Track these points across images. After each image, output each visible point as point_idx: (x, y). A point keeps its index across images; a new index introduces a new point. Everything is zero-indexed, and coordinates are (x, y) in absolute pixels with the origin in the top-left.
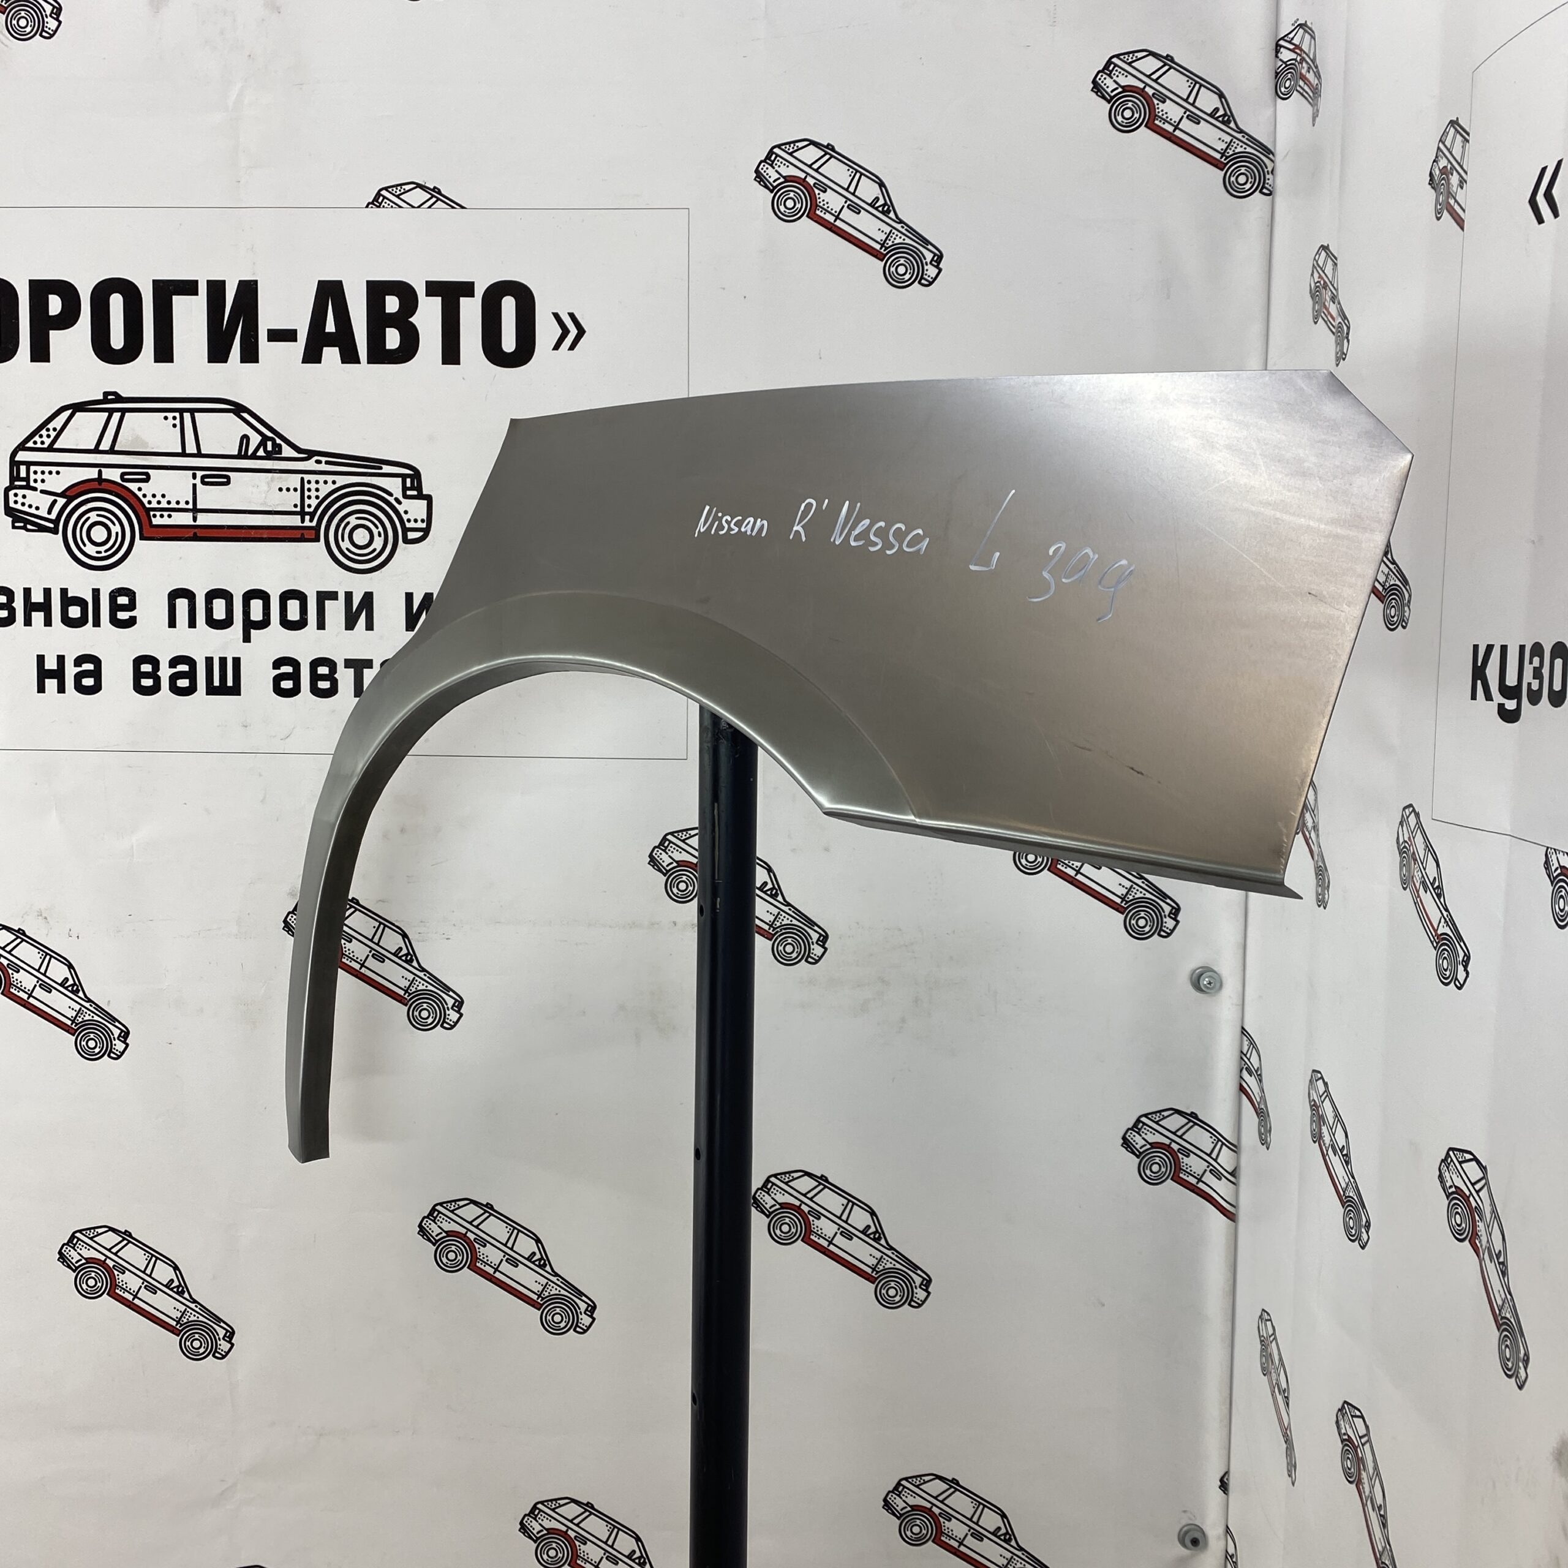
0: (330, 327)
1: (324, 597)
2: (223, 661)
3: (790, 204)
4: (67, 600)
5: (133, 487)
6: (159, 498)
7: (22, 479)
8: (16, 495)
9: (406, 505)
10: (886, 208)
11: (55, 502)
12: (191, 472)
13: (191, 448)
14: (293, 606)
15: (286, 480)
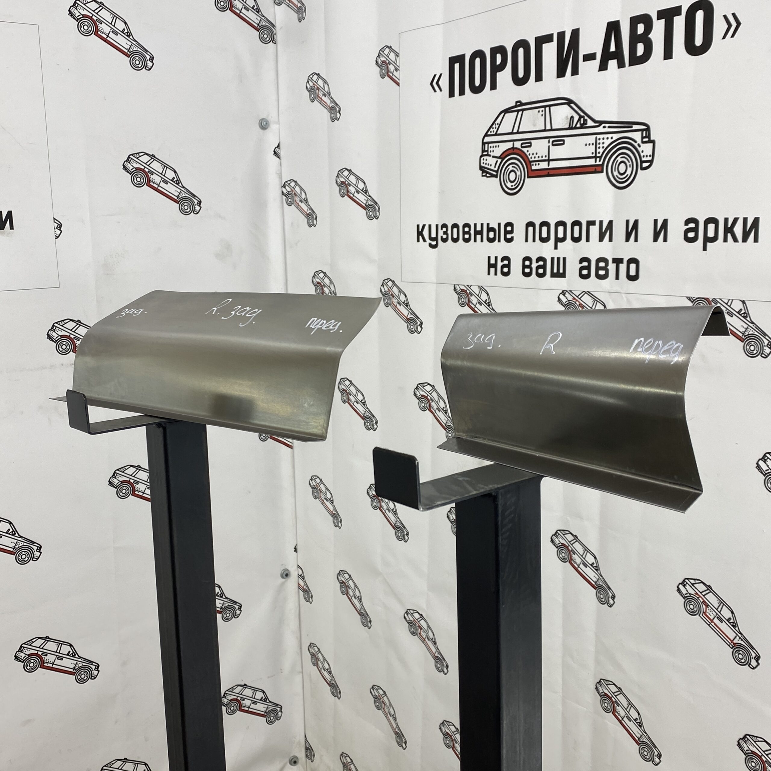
3: (86, 27)
10: (129, 34)
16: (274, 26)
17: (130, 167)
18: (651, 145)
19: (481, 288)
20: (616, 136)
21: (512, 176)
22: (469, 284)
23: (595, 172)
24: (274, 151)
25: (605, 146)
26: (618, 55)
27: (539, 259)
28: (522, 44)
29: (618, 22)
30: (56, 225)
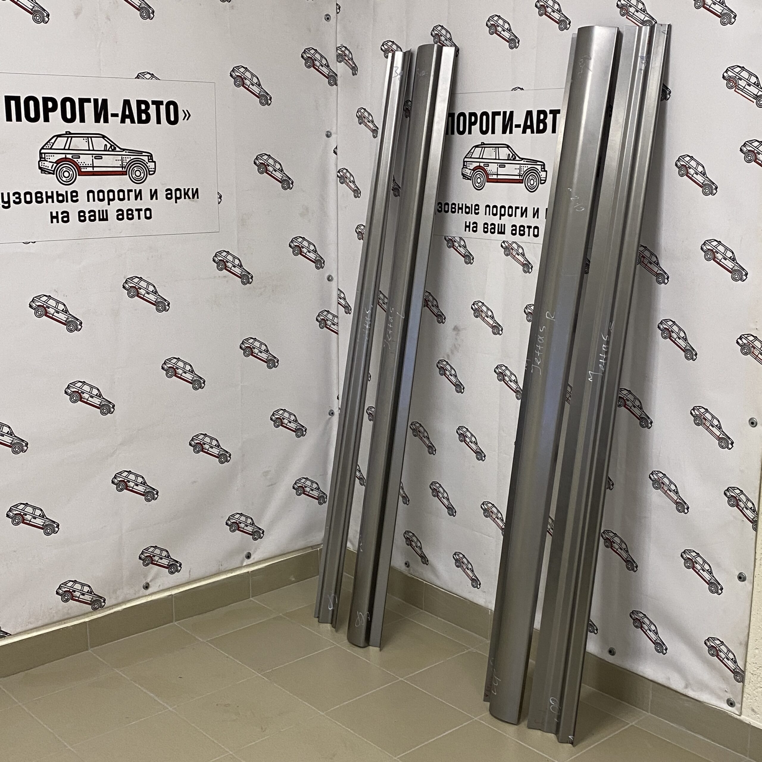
0: (127, 113)
1: (129, 191)
2: (103, 211)
4: (58, 195)
5: (75, 160)
6: (83, 163)
7: (43, 158)
8: (42, 163)
9: (149, 164)
10: (260, 85)
11: (53, 165)
12: (91, 156)
13: (91, 148)
14: (121, 194)
15: (118, 157)
16: (336, 75)
17: (257, 162)
18: (545, 173)
19: (461, 238)
20: (529, 166)
21: (479, 181)
22: (454, 236)
23: (520, 183)
24: (334, 150)
25: (524, 170)
26: (531, 127)
27: (492, 224)
28: (485, 113)
29: (531, 111)
30: (219, 196)
